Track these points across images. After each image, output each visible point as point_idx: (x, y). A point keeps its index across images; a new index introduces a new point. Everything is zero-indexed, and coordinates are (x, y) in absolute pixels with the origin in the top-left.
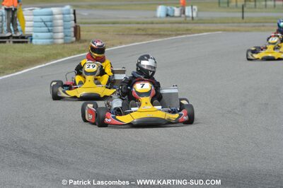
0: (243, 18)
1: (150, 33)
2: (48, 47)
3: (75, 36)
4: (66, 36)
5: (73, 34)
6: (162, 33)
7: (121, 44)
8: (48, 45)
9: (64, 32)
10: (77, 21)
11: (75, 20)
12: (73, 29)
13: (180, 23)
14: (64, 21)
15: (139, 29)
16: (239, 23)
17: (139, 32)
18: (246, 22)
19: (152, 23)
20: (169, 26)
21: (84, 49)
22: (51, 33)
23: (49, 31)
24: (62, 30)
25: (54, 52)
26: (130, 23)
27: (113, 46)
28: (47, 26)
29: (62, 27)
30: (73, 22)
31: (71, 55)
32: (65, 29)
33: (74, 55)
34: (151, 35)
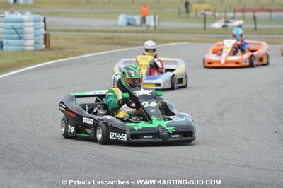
0: (205, 28)
1: (117, 42)
2: (19, 54)
3: (45, 43)
4: (36, 43)
5: (42, 41)
6: (129, 42)
7: (90, 52)
8: (19, 52)
9: (34, 39)
10: (47, 28)
11: (45, 28)
12: (42, 37)
13: (143, 32)
14: (35, 29)
15: (106, 38)
16: (202, 33)
17: (106, 41)
18: (209, 33)
19: (116, 32)
20: (134, 35)
21: (54, 56)
22: (22, 41)
23: (20, 38)
24: (33, 37)
25: (25, 58)
26: (93, 31)
27: (83, 54)
28: (17, 33)
29: (32, 35)
30: (43, 30)
31: (42, 62)
32: (35, 36)
33: (46, 62)
34: (119, 44)
